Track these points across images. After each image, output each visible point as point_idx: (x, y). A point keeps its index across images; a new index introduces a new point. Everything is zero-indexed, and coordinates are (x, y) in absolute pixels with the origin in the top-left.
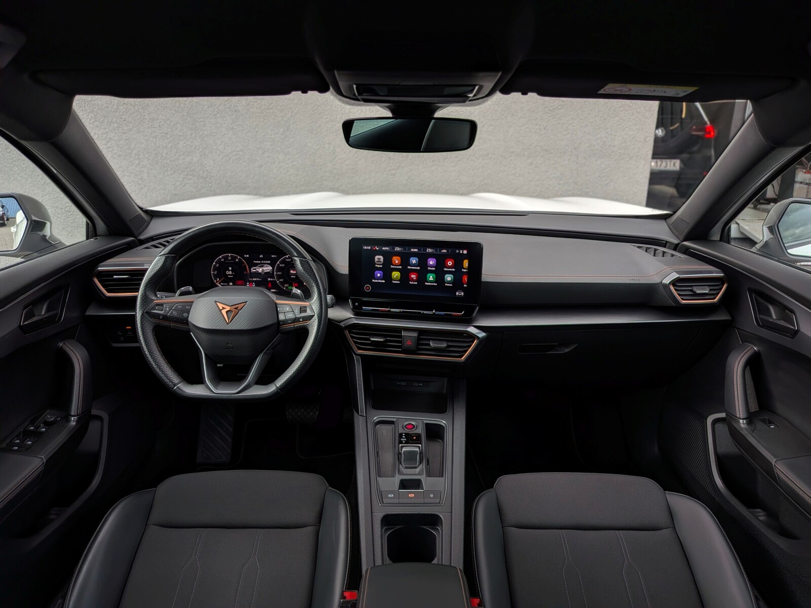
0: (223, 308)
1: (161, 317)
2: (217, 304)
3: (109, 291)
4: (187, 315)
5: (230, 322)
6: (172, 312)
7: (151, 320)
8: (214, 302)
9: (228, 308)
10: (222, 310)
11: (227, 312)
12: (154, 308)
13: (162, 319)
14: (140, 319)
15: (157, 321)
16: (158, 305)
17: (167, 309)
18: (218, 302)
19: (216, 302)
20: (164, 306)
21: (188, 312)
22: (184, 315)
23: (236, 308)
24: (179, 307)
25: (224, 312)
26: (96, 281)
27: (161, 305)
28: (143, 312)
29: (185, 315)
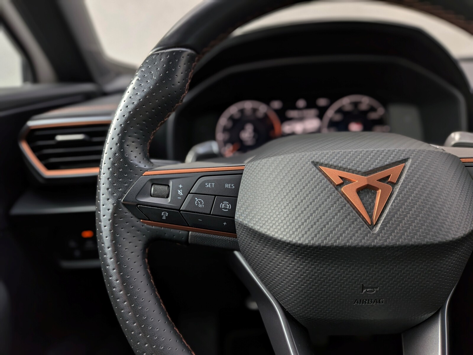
0: (345, 181)
1: (165, 215)
2: (321, 171)
3: (50, 167)
4: (229, 206)
5: (377, 223)
6: (193, 200)
7: (139, 223)
8: (312, 165)
9: (360, 181)
10: (341, 185)
11: (360, 191)
12: (143, 192)
13: (168, 220)
14: (108, 223)
15: (153, 227)
16: (154, 182)
17: (180, 192)
18: (321, 164)
19: (315, 164)
20: (171, 184)
21: (233, 197)
22: (222, 205)
23: (384, 180)
24: (209, 186)
25: (350, 191)
26: (25, 147)
27: (163, 181)
28: (118, 202)
29: (225, 205)
